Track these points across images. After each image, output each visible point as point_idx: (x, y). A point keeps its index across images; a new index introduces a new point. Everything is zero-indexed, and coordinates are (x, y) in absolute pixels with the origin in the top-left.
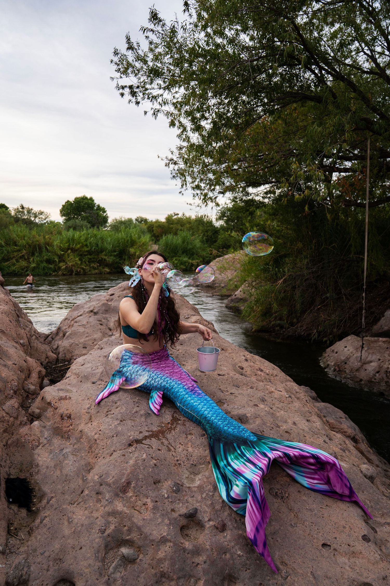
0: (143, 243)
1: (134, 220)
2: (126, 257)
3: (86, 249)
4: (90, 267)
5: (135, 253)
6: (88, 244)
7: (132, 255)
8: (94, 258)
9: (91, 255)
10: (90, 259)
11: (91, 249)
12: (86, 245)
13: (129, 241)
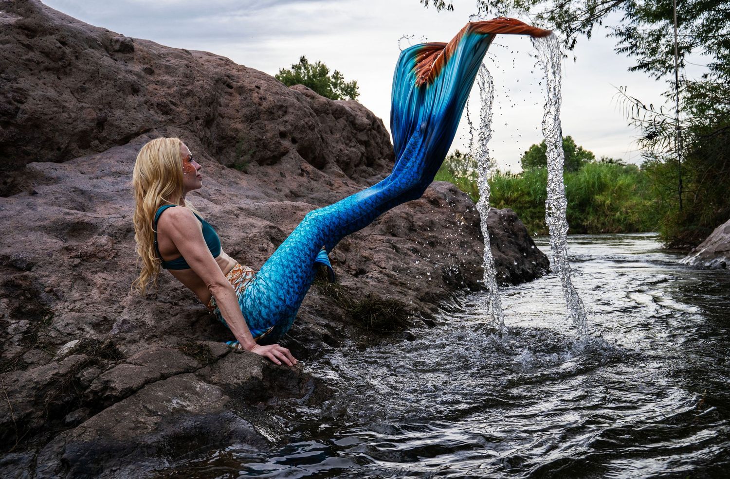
0: (620, 188)
1: (639, 166)
2: (591, 209)
3: (527, 199)
4: (533, 225)
5: (605, 202)
6: (532, 192)
7: (600, 206)
8: (539, 212)
9: (535, 207)
10: (535, 213)
11: (535, 199)
12: (529, 194)
13: (596, 187)
